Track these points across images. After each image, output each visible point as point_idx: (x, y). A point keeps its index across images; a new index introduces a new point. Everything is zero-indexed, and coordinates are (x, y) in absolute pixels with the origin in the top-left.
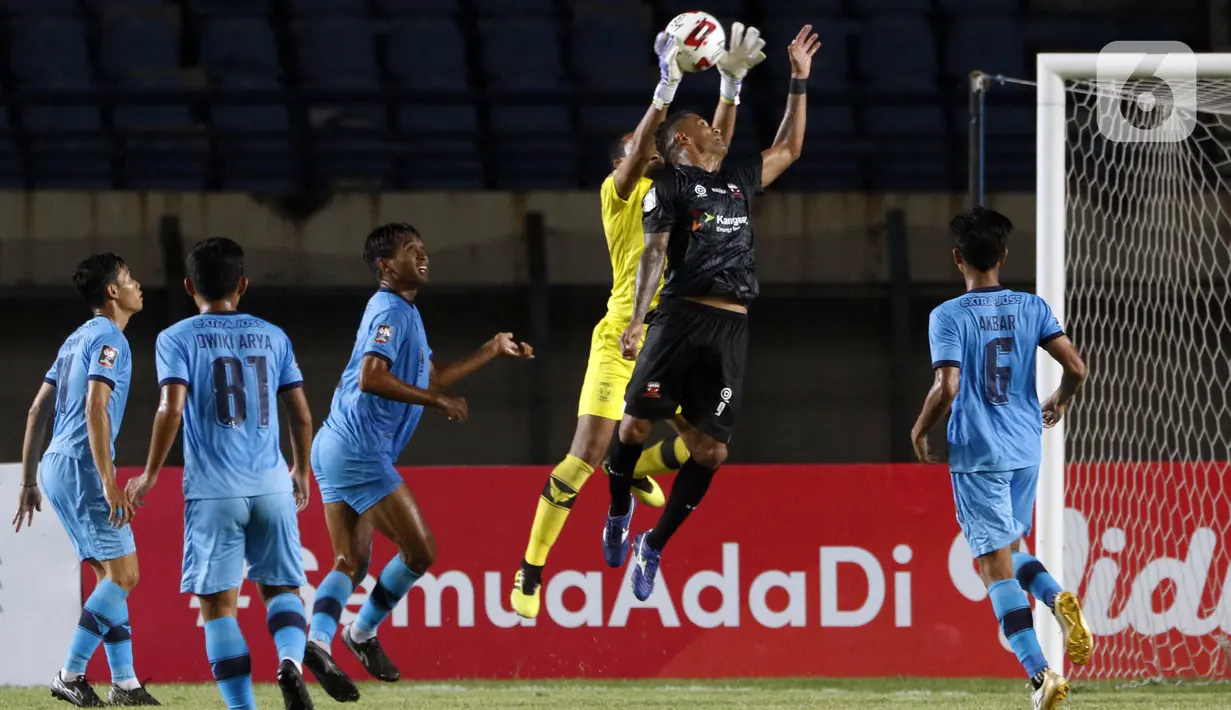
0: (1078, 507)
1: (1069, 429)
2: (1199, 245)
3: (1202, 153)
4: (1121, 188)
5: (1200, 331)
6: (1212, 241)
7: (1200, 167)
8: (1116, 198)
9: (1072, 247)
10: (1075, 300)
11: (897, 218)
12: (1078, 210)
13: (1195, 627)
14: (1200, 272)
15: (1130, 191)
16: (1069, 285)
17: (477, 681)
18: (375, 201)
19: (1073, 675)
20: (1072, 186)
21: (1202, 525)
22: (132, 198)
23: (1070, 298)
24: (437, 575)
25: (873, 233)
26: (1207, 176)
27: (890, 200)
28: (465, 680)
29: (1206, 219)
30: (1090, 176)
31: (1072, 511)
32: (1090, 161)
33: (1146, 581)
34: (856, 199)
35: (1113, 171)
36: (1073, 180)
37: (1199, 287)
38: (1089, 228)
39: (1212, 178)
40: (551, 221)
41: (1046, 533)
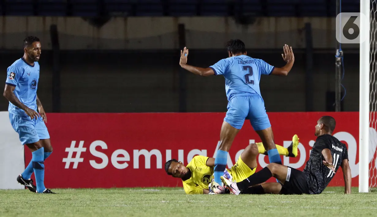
0: (374, 127)
1: (371, 100)
9: (372, 36)
10: (373, 54)
11: (308, 26)
12: (374, 24)
16: (371, 49)
17: (163, 188)
18: (125, 20)
19: (372, 186)
22: (41, 19)
23: (372, 54)
24: (149, 151)
25: (300, 31)
27: (306, 20)
28: (159, 187)
34: (294, 19)
36: (373, 13)
40: (187, 27)
41: (363, 136)
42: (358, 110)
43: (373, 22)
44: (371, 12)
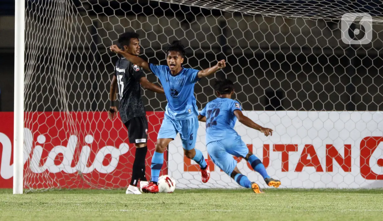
0: (28, 127)
2: (70, 35)
3: (73, 3)
4: (44, 15)
5: (65, 65)
6: (74, 34)
7: (72, 8)
8: (42, 18)
9: (27, 36)
12: (30, 22)
13: (70, 170)
14: (69, 44)
15: (47, 16)
16: (26, 48)
20: (27, 14)
21: (72, 134)
23: (27, 54)
26: (74, 11)
29: (73, 26)
30: (34, 10)
31: (26, 129)
32: (34, 5)
33: (52, 155)
35: (42, 8)
36: (28, 12)
37: (67, 49)
38: (33, 29)
39: (75, 12)
41: (17, 137)
42: (12, 110)
43: (28, 21)
44: (26, 11)
